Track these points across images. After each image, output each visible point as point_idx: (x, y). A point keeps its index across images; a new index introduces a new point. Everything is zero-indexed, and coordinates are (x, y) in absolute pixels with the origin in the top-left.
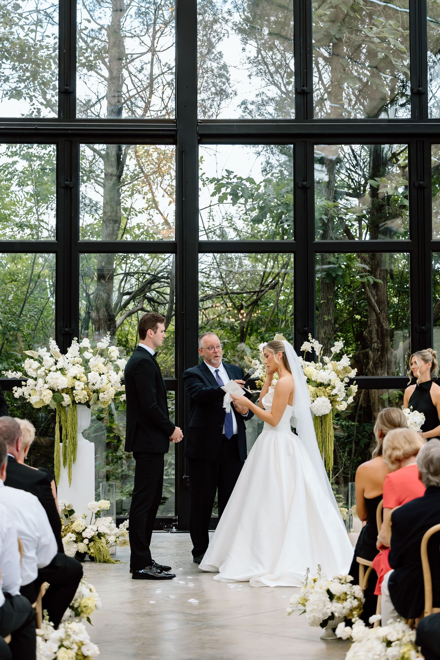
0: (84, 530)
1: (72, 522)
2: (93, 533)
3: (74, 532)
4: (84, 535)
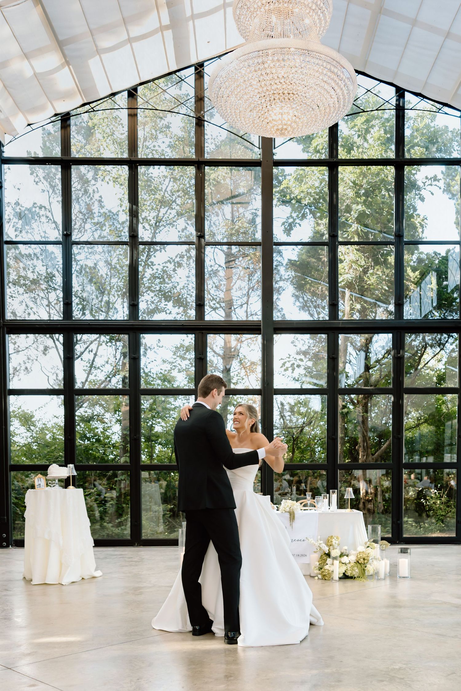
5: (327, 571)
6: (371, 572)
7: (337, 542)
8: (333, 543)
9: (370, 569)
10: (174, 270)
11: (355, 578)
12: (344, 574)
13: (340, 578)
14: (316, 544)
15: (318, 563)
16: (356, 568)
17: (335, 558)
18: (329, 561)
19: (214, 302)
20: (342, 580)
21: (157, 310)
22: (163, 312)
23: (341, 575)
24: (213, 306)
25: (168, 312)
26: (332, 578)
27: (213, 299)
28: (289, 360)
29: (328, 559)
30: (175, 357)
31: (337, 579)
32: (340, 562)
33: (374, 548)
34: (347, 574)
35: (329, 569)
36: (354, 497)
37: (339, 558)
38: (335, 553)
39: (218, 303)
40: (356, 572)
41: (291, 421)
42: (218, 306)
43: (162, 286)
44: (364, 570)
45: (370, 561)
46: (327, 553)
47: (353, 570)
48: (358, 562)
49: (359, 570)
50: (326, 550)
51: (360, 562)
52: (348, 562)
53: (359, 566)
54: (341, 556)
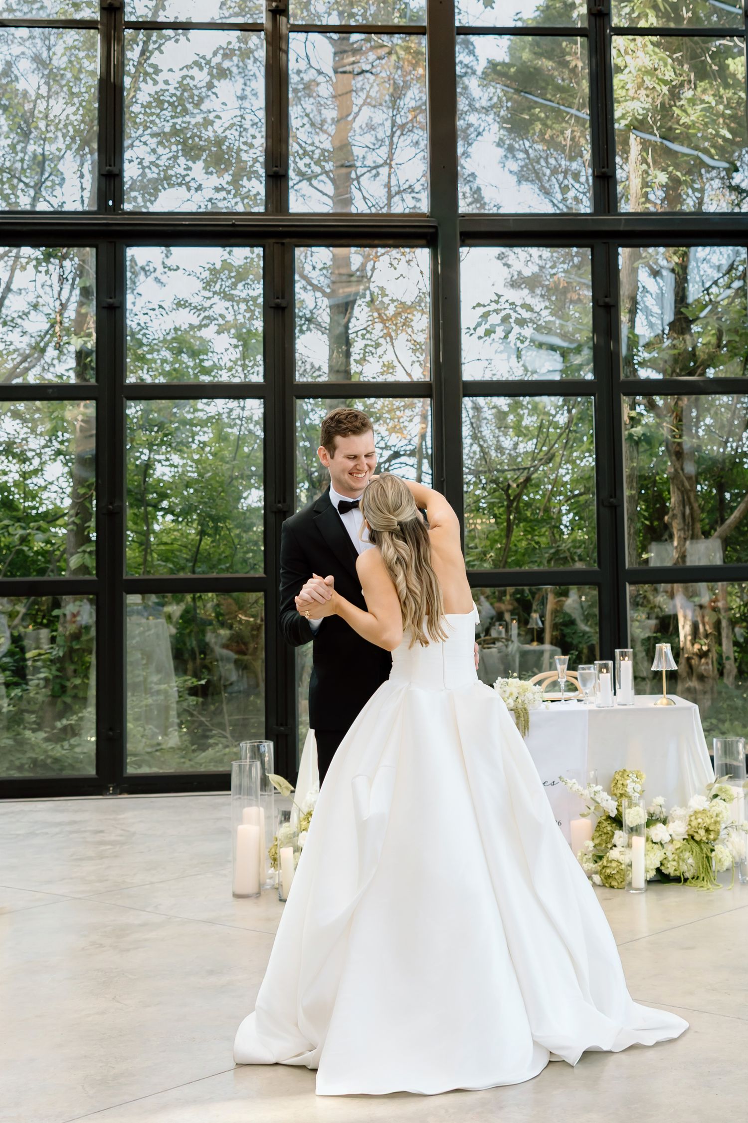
5: (614, 864)
6: (727, 863)
7: (638, 787)
8: (629, 789)
9: (724, 854)
10: (210, 86)
11: (686, 880)
12: (658, 870)
13: (649, 882)
14: (586, 792)
15: (591, 844)
16: (687, 855)
17: (634, 830)
18: (620, 837)
19: (307, 160)
20: (653, 887)
21: (166, 180)
22: (180, 185)
23: (652, 874)
24: (304, 169)
25: (193, 185)
26: (630, 884)
27: (305, 153)
28: (499, 307)
29: (618, 833)
30: (208, 294)
31: (642, 884)
32: (647, 840)
33: (731, 799)
34: (666, 872)
35: (621, 858)
36: (674, 667)
37: (645, 830)
38: (634, 816)
39: (317, 163)
40: (689, 864)
42: (317, 170)
43: (179, 121)
44: (707, 857)
45: (723, 833)
46: (613, 815)
47: (680, 859)
48: (692, 837)
49: (695, 858)
50: (611, 807)
51: (697, 838)
52: (667, 839)
53: (696, 848)
54: (649, 824)
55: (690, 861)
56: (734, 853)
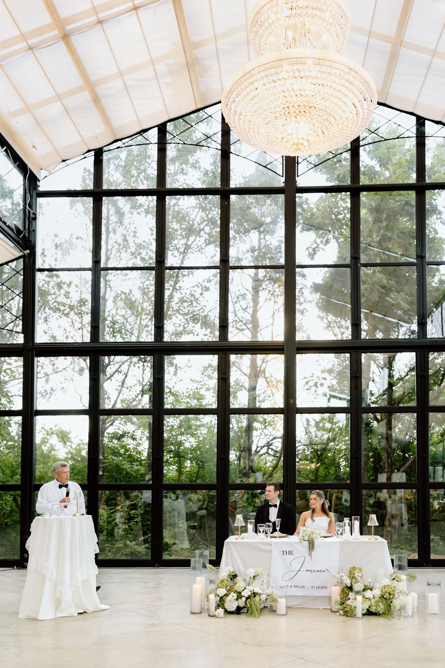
0: (243, 590)
1: (235, 584)
2: (249, 593)
3: (235, 592)
4: (243, 594)
5: (349, 607)
6: (397, 608)
7: (360, 575)
8: (356, 575)
9: (396, 604)
10: (202, 294)
11: (380, 614)
12: (368, 610)
13: (364, 615)
14: (338, 576)
15: (340, 598)
16: (380, 604)
17: (358, 593)
18: (351, 595)
19: (240, 324)
20: (366, 617)
23: (365, 611)
24: (239, 327)
26: (355, 615)
27: (240, 321)
28: (312, 379)
29: (351, 594)
30: (203, 376)
31: (360, 615)
32: (363, 597)
33: (400, 581)
34: (371, 610)
35: (352, 604)
37: (362, 593)
38: (358, 587)
39: (245, 324)
40: (381, 608)
41: (316, 436)
42: (244, 327)
44: (389, 605)
45: (396, 595)
46: (349, 586)
47: (377, 606)
48: (383, 596)
49: (384, 605)
50: (348, 582)
51: (385, 597)
52: (372, 597)
53: (385, 601)
54: (364, 590)
55: (382, 606)
56: (401, 604)
